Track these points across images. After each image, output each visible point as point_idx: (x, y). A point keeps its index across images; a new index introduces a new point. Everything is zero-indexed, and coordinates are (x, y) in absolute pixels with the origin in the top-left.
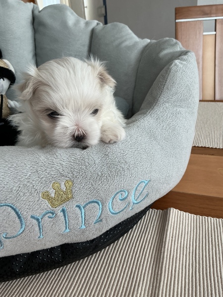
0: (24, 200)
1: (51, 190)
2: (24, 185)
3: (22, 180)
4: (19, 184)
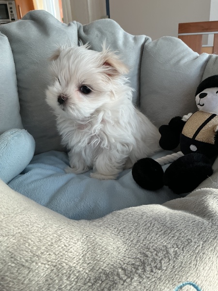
0: (205, 275)
2: (200, 257)
3: (197, 251)
4: (196, 257)
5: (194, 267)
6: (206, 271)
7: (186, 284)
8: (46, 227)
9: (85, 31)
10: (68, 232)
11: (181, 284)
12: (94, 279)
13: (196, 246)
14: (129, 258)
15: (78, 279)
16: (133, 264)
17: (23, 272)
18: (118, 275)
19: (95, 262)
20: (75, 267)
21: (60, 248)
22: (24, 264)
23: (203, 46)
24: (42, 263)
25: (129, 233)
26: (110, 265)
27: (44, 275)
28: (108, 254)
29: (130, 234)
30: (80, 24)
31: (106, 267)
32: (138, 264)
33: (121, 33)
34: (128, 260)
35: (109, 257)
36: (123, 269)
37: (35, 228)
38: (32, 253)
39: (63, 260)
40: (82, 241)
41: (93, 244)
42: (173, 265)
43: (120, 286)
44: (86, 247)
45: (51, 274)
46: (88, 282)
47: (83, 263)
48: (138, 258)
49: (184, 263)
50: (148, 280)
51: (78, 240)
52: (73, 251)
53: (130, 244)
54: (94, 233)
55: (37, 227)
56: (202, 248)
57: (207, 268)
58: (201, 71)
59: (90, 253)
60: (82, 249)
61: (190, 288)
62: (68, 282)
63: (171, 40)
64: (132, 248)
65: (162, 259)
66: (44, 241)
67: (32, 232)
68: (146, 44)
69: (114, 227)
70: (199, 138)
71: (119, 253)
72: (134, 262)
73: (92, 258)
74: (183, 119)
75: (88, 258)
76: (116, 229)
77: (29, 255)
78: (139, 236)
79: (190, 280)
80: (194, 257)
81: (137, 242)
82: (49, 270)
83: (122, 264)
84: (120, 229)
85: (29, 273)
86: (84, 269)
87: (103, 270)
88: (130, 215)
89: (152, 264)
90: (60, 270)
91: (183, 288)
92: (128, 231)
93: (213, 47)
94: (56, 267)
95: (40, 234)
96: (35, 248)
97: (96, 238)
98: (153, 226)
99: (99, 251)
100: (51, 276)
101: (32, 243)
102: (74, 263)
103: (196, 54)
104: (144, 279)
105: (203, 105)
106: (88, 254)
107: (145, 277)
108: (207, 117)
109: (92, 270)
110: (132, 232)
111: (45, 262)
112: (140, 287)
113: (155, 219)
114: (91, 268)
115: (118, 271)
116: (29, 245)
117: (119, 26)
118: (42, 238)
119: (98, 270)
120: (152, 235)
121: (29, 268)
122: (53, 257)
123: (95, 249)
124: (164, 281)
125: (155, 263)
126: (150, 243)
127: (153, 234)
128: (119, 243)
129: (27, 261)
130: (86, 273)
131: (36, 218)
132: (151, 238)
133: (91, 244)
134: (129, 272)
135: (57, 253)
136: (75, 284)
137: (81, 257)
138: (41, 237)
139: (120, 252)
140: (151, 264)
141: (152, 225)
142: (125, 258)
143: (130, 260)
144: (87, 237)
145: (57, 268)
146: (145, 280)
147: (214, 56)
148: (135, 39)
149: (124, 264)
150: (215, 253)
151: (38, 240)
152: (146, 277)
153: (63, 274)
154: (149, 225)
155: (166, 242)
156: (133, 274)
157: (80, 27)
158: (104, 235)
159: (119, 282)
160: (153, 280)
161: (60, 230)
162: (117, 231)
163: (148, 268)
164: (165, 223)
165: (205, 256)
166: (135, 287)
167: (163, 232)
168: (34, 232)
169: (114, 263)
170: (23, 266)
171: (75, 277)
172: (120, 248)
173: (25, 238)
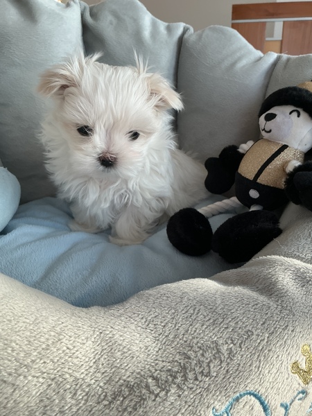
0: (271, 380)
1: (301, 359)
2: (265, 356)
3: (260, 348)
4: (259, 356)
5: (256, 370)
6: (273, 375)
7: (244, 394)
8: (37, 321)
9: (92, 15)
10: (72, 327)
11: (238, 395)
12: (111, 395)
13: (259, 341)
14: (163, 361)
15: (88, 397)
16: (169, 370)
17: (5, 391)
18: (147, 387)
19: (113, 370)
20: (83, 379)
21: (61, 352)
22: (5, 379)
23: (267, 39)
24: (34, 377)
25: (163, 324)
26: (135, 374)
27: (37, 393)
28: (133, 357)
29: (164, 326)
30: (84, 4)
31: (129, 377)
32: (176, 370)
33: (147, 19)
34: (161, 364)
35: (134, 362)
36: (154, 378)
37: (21, 324)
38: (18, 362)
39: (66, 370)
40: (93, 340)
41: (110, 344)
42: (226, 369)
43: (150, 403)
44: (99, 348)
45: (48, 391)
46: (104, 399)
47: (95, 372)
48: (176, 361)
49: (242, 365)
50: (191, 392)
51: (87, 338)
52: (80, 355)
53: (164, 340)
54: (112, 327)
55: (24, 322)
56: (267, 342)
57: (274, 370)
58: (265, 78)
59: (106, 357)
60: (94, 352)
61: (251, 400)
62: (74, 402)
63: (222, 32)
64: (167, 347)
65: (211, 361)
66: (36, 343)
67: (17, 330)
68: (186, 36)
69: (140, 316)
70: (262, 180)
71: (149, 355)
72: (170, 367)
73: (108, 364)
74: (240, 150)
75: (103, 364)
76: (144, 320)
77: (13, 365)
78: (178, 329)
79: (251, 388)
80: (256, 356)
81: (175, 337)
82: (45, 386)
83: (154, 371)
84: (149, 319)
85: (13, 392)
86: (97, 381)
87: (125, 381)
88: (164, 298)
89: (197, 369)
90: (61, 385)
91: (240, 401)
92: (161, 322)
93: (282, 41)
94: (55, 380)
95: (29, 334)
96: (22, 355)
97: (113, 335)
98: (198, 313)
99: (120, 353)
100: (47, 395)
101: (18, 347)
102: (82, 373)
103: (259, 53)
104: (184, 391)
105: (270, 131)
106: (102, 359)
107: (186, 387)
108: (276, 149)
109: (108, 382)
110: (167, 323)
111: (37, 375)
112: (179, 403)
113: (201, 303)
114: (107, 378)
115: (147, 382)
116: (13, 351)
117: (145, 8)
118: (32, 340)
119: (117, 382)
120: (196, 327)
121: (13, 385)
122: (50, 365)
123: (113, 351)
124: (214, 392)
125: (200, 367)
126: (193, 338)
127: (198, 325)
128: (149, 341)
129: (10, 374)
130: (101, 387)
131: (23, 309)
132: (195, 331)
133: (107, 344)
134: (163, 382)
135: (56, 361)
136: (84, 404)
137: (91, 364)
138: (30, 337)
139: (149, 353)
140: (194, 369)
141: (196, 311)
142: (157, 362)
143: (164, 364)
144: (101, 333)
145: (57, 382)
146: (186, 393)
147: (285, 56)
148: (169, 29)
149: (156, 370)
150: (285, 349)
151: (26, 343)
152: (188, 388)
153: (65, 390)
154: (192, 312)
155: (216, 335)
156: (169, 385)
157: (85, 8)
158: (126, 329)
159: (149, 397)
160: (199, 391)
161: (60, 324)
162: (145, 322)
163: (191, 375)
164: (215, 308)
165: (271, 354)
166: (172, 403)
167: (211, 321)
168: (19, 331)
169: (142, 370)
170: (5, 382)
171: (84, 394)
172: (149, 348)
173: (7, 340)
